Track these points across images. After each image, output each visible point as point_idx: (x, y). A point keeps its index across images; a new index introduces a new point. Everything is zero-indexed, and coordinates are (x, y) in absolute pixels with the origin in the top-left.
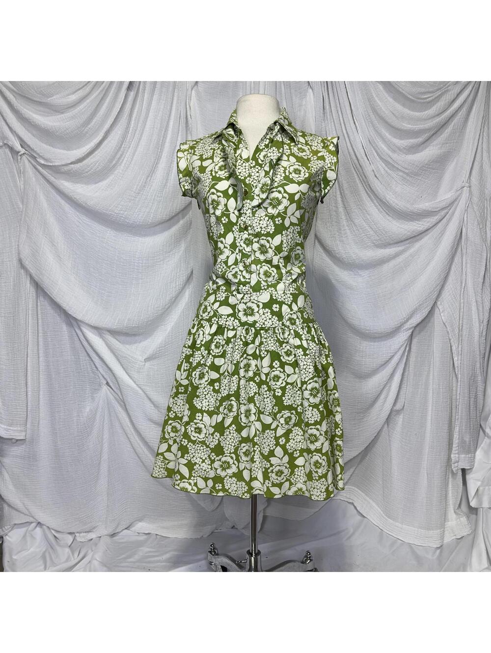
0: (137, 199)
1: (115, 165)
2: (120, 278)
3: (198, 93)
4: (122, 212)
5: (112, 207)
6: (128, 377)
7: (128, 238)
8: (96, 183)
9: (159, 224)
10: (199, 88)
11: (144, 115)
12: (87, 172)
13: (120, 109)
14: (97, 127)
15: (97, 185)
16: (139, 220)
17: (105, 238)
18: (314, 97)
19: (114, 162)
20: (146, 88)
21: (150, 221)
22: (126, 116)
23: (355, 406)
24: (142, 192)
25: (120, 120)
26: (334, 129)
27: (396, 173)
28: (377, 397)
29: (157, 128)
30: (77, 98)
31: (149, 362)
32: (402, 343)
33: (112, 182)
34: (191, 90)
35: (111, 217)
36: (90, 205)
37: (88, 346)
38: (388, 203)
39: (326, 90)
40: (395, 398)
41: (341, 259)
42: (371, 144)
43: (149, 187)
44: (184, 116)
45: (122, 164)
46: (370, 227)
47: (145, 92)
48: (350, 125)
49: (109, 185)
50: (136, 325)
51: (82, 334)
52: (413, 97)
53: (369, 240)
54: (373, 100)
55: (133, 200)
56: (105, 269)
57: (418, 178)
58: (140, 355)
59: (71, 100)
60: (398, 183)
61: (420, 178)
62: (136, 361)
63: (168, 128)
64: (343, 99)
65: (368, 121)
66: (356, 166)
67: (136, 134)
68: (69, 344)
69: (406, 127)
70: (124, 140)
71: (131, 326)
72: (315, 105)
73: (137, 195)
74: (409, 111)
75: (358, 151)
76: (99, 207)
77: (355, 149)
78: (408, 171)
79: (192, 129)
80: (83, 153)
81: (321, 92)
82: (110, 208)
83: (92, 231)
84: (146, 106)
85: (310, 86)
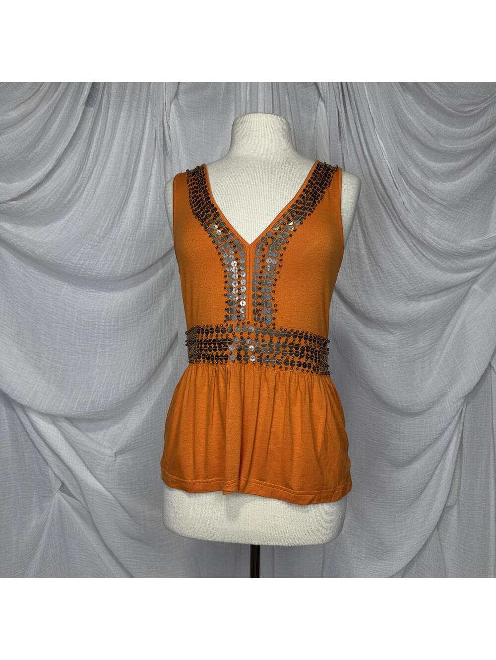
0: (102, 244)
1: (69, 201)
2: (80, 346)
3: (178, 107)
4: (82, 262)
5: (68, 255)
6: (94, 478)
7: (92, 293)
8: (46, 224)
9: (131, 276)
10: (180, 101)
11: (109, 136)
12: (33, 211)
13: (78, 128)
14: (46, 151)
15: (48, 227)
16: (105, 272)
17: (60, 296)
18: (327, 111)
19: (69, 196)
20: (111, 103)
21: (120, 272)
22: (84, 138)
23: (394, 503)
24: (107, 236)
25: (77, 143)
26: (353, 151)
27: (431, 206)
28: (422, 491)
29: (126, 153)
30: (19, 115)
31: (121, 456)
32: (450, 420)
33: (69, 223)
34: (169, 104)
35: (67, 269)
36: (38, 254)
37: (38, 440)
38: (426, 241)
39: (342, 102)
40: (447, 494)
41: (366, 313)
42: (399, 169)
43: (117, 229)
44: (160, 137)
45: (82, 200)
46: (402, 274)
47: (109, 108)
48: (374, 145)
49: (64, 227)
50: (101, 410)
51: (29, 424)
52: (454, 110)
53: (400, 290)
54: (402, 114)
55: (97, 246)
56: (60, 335)
57: (459, 211)
58: (109, 448)
59: (10, 117)
60: (433, 217)
61: (461, 211)
62: (103, 457)
63: (140, 153)
64: (365, 114)
65: (396, 141)
66: (382, 196)
67: (99, 160)
68: (10, 437)
69: (445, 147)
70: (82, 168)
71: (96, 410)
72: (329, 122)
73: (102, 239)
74: (447, 128)
75: (385, 178)
76: (51, 257)
77: (381, 175)
78: (446, 203)
79: (171, 153)
80: (28, 187)
81: (335, 105)
82: (66, 257)
83: (43, 287)
84: (111, 125)
85: (322, 98)
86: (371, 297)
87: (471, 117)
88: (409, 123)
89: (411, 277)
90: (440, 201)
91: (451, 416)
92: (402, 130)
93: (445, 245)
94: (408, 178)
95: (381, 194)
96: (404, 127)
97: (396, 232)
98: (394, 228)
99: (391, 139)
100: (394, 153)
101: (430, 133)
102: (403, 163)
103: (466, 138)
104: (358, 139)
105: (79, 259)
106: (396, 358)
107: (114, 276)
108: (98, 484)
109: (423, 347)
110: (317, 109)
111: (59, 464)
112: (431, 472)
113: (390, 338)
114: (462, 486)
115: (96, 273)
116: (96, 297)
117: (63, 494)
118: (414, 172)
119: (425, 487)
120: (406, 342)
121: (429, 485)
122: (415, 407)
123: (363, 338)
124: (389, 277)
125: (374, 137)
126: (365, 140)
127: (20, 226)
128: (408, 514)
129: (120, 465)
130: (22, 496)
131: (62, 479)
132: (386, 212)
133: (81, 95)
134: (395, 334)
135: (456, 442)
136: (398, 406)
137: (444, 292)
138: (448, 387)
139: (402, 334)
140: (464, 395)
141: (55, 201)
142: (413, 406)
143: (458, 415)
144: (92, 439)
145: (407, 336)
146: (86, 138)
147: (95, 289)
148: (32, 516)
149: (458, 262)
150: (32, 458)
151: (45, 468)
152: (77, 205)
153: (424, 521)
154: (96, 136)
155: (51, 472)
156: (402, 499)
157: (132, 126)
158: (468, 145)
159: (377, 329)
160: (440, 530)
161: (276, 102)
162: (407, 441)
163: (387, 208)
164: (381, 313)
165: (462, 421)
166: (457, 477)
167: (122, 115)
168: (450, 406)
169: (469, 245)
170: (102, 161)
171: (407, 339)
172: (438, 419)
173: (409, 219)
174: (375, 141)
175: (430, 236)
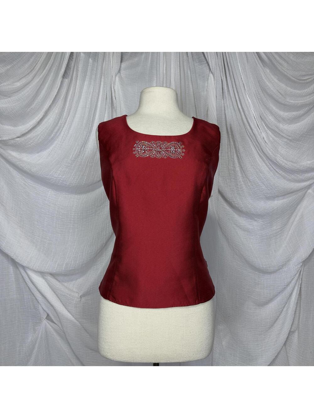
0: (73, 165)
1: (52, 138)
2: (59, 228)
3: (121, 78)
4: (60, 176)
5: (52, 172)
6: (67, 312)
7: (66, 195)
8: (38, 152)
9: (91, 185)
10: (122, 75)
11: (77, 97)
12: (30, 144)
13: (58, 93)
14: (38, 107)
15: (39, 154)
16: (75, 182)
17: (47, 197)
18: (214, 80)
19: (53, 135)
20: (79, 76)
21: (84, 182)
22: (62, 98)
23: (257, 329)
25: (57, 101)
26: (231, 105)
27: (281, 140)
28: (275, 322)
29: (88, 108)
30: (21, 84)
31: (84, 298)
32: (293, 276)
33: (52, 152)
34: (115, 76)
35: (51, 181)
36: (33, 171)
37: (32, 287)
38: (278, 163)
39: (224, 74)
40: (291, 324)
41: (240, 208)
42: (261, 117)
43: (82, 155)
44: (109, 97)
45: (60, 137)
46: (263, 183)
47: (77, 79)
48: (245, 101)
49: (49, 154)
50: (72, 269)
51: (27, 277)
52: (296, 79)
53: (261, 193)
54: (263, 81)
55: (70, 166)
56: (46, 221)
57: (299, 143)
58: (77, 292)
59: (16, 86)
60: (282, 147)
61: (300, 143)
62: (73, 298)
63: (97, 107)
64: (239, 81)
65: (258, 99)
66: (250, 134)
67: (71, 112)
68: (15, 285)
69: (290, 103)
70: (61, 117)
71: (69, 269)
72: (216, 86)
73: (73, 162)
74: (292, 90)
75: (252, 122)
76: (41, 173)
77: (249, 120)
78: (291, 138)
79: (116, 107)
80: (27, 129)
81: (220, 76)
82: (50, 173)
83: (36, 192)
84: (78, 90)
85: (211, 72)
86: (243, 198)
87: (307, 83)
88: (267, 87)
89: (268, 185)
90: (287, 137)
91: (294, 274)
92: (262, 92)
93: (290, 165)
94: (267, 122)
95: (249, 132)
96: (264, 89)
97: (259, 157)
98: (257, 154)
99: (255, 98)
100: (258, 106)
101: (281, 94)
102: (264, 113)
103: (304, 96)
104: (234, 98)
105: (58, 175)
106: (259, 236)
107: (81, 185)
108: (70, 315)
109: (276, 230)
110: (208, 79)
111: (45, 303)
112: (281, 310)
113: (255, 223)
114: (301, 318)
115: (70, 183)
116: (69, 198)
117: (48, 321)
118: (271, 118)
119: (277, 319)
120: (265, 226)
121: (280, 318)
122: (271, 268)
123: (238, 224)
124: (254, 185)
125: (244, 97)
126: (239, 98)
127: (22, 154)
128: (266, 336)
129: (83, 304)
130: (23, 322)
131: (47, 312)
132: (252, 144)
133: (60, 71)
134: (258, 221)
135: (297, 290)
136: (260, 268)
137: (290, 195)
138: (292, 255)
139: (263, 221)
140: (302, 261)
141: (43, 138)
142: (270, 268)
143: (299, 273)
144: (66, 287)
145: (265, 223)
146: (63, 98)
147: (69, 193)
148: (29, 335)
149: (299, 175)
150: (28, 298)
151: (36, 305)
152: (58, 140)
153: (277, 341)
154: (69, 97)
155: (41, 307)
156: (262, 326)
157: (92, 91)
158: (305, 101)
159: (246, 218)
160: (287, 346)
161: (182, 75)
162: (266, 290)
163: (253, 141)
164: (249, 208)
165: (301, 277)
166: (297, 312)
167: (85, 84)
168: (293, 268)
169: (306, 165)
170: (73, 113)
171: (266, 224)
172: (285, 276)
173: (267, 149)
174: (245, 99)
175: (281, 159)
